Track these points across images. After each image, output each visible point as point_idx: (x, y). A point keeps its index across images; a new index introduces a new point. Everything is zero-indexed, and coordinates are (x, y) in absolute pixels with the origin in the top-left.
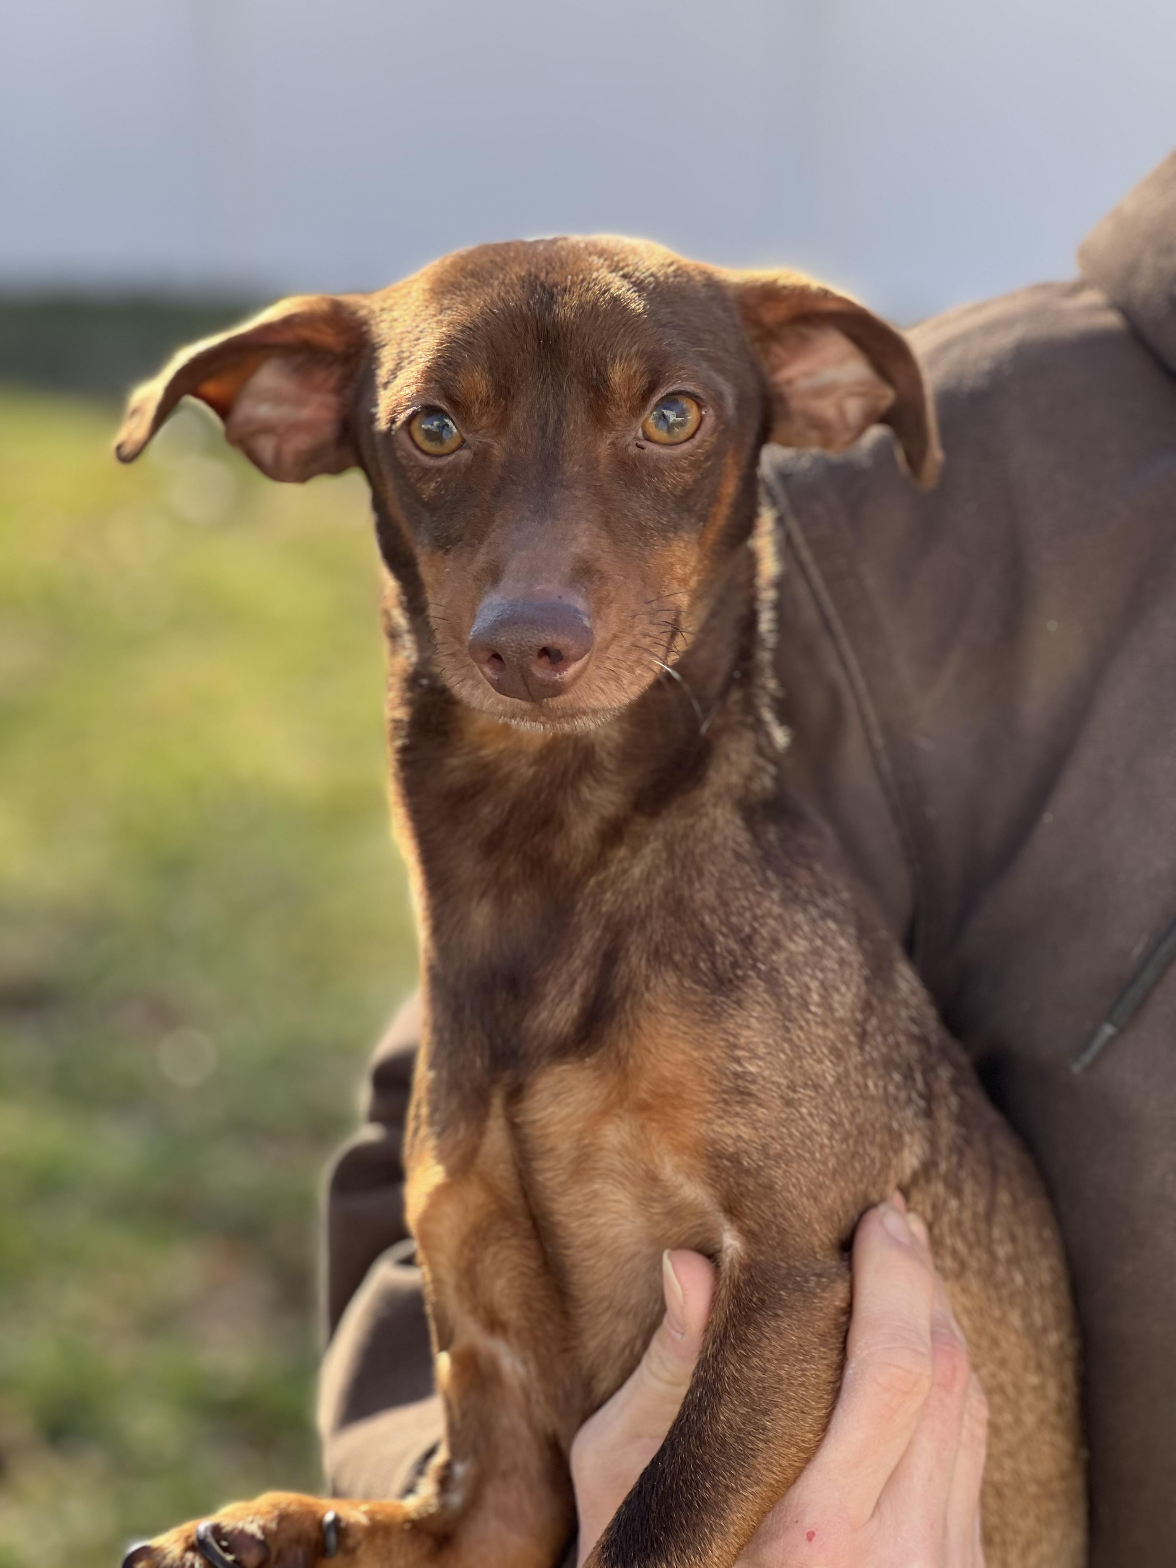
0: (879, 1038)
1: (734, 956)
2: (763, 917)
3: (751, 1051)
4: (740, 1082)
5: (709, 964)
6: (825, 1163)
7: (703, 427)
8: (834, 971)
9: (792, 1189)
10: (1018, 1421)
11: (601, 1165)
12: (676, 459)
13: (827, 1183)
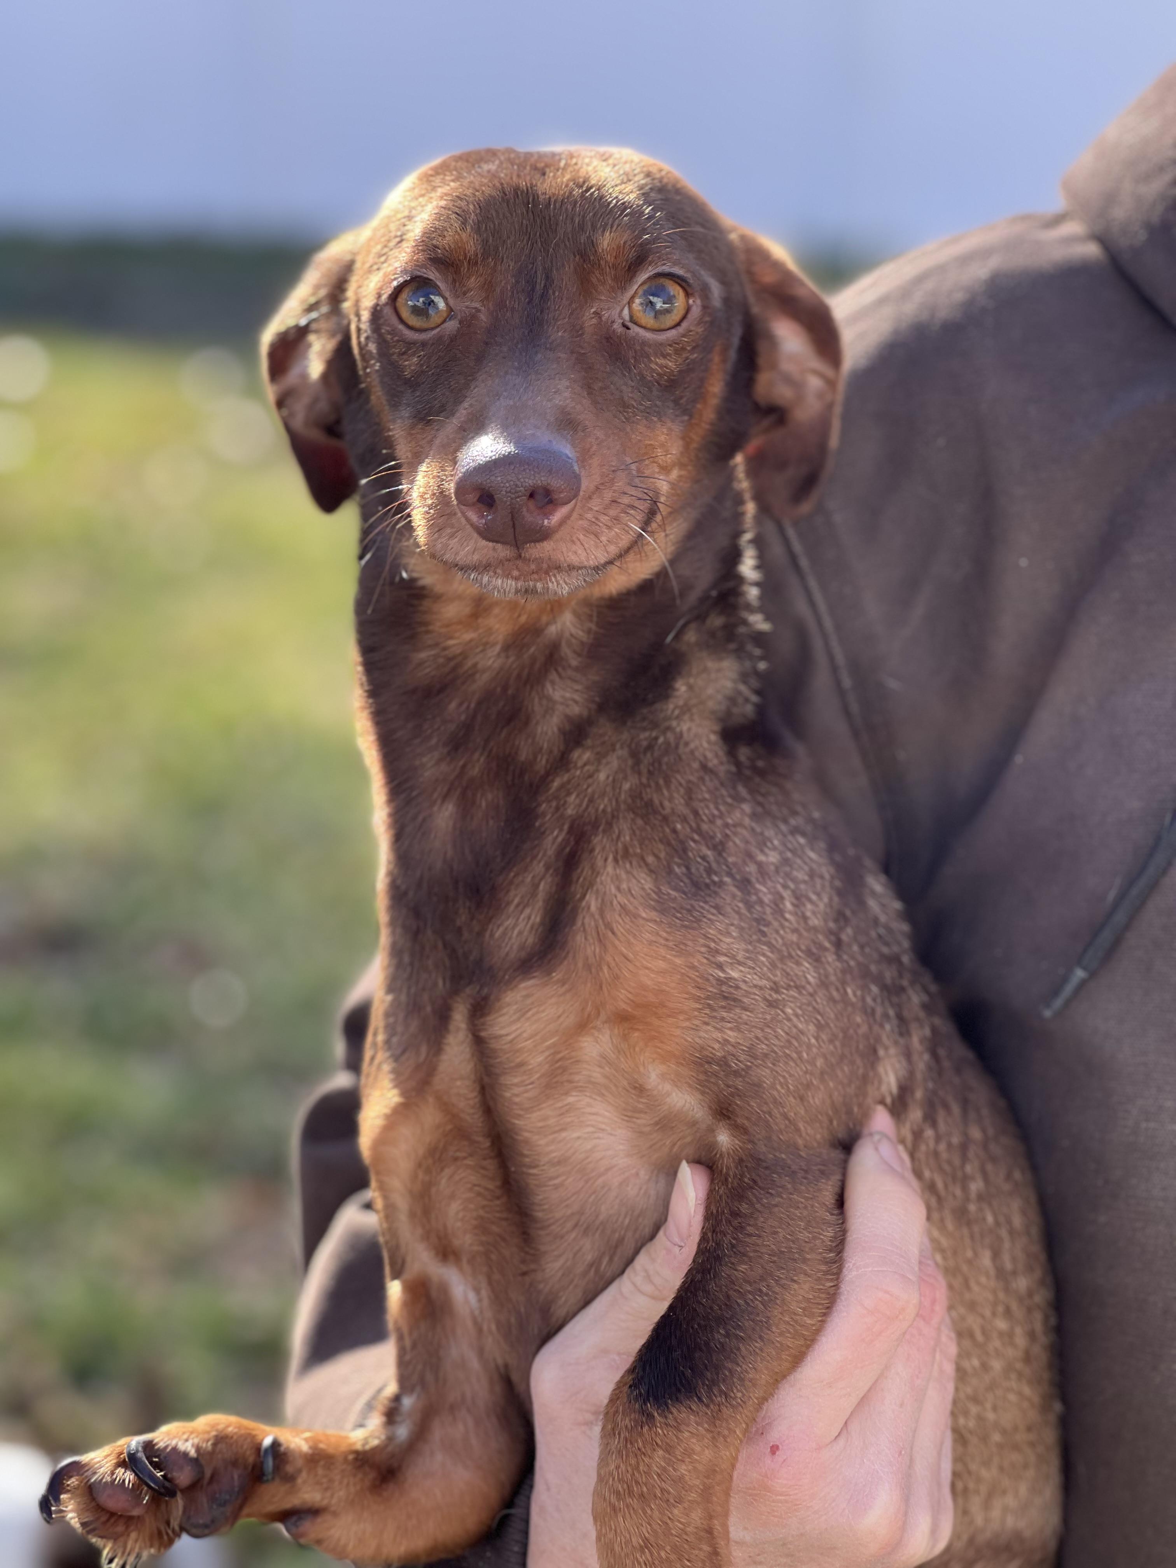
0: (855, 948)
1: (708, 862)
2: (735, 826)
3: (733, 957)
4: (724, 988)
5: (684, 869)
6: (812, 1062)
7: (689, 316)
8: (805, 882)
9: (779, 1087)
10: (985, 1367)
11: (577, 1078)
12: (661, 344)
13: (815, 1082)
